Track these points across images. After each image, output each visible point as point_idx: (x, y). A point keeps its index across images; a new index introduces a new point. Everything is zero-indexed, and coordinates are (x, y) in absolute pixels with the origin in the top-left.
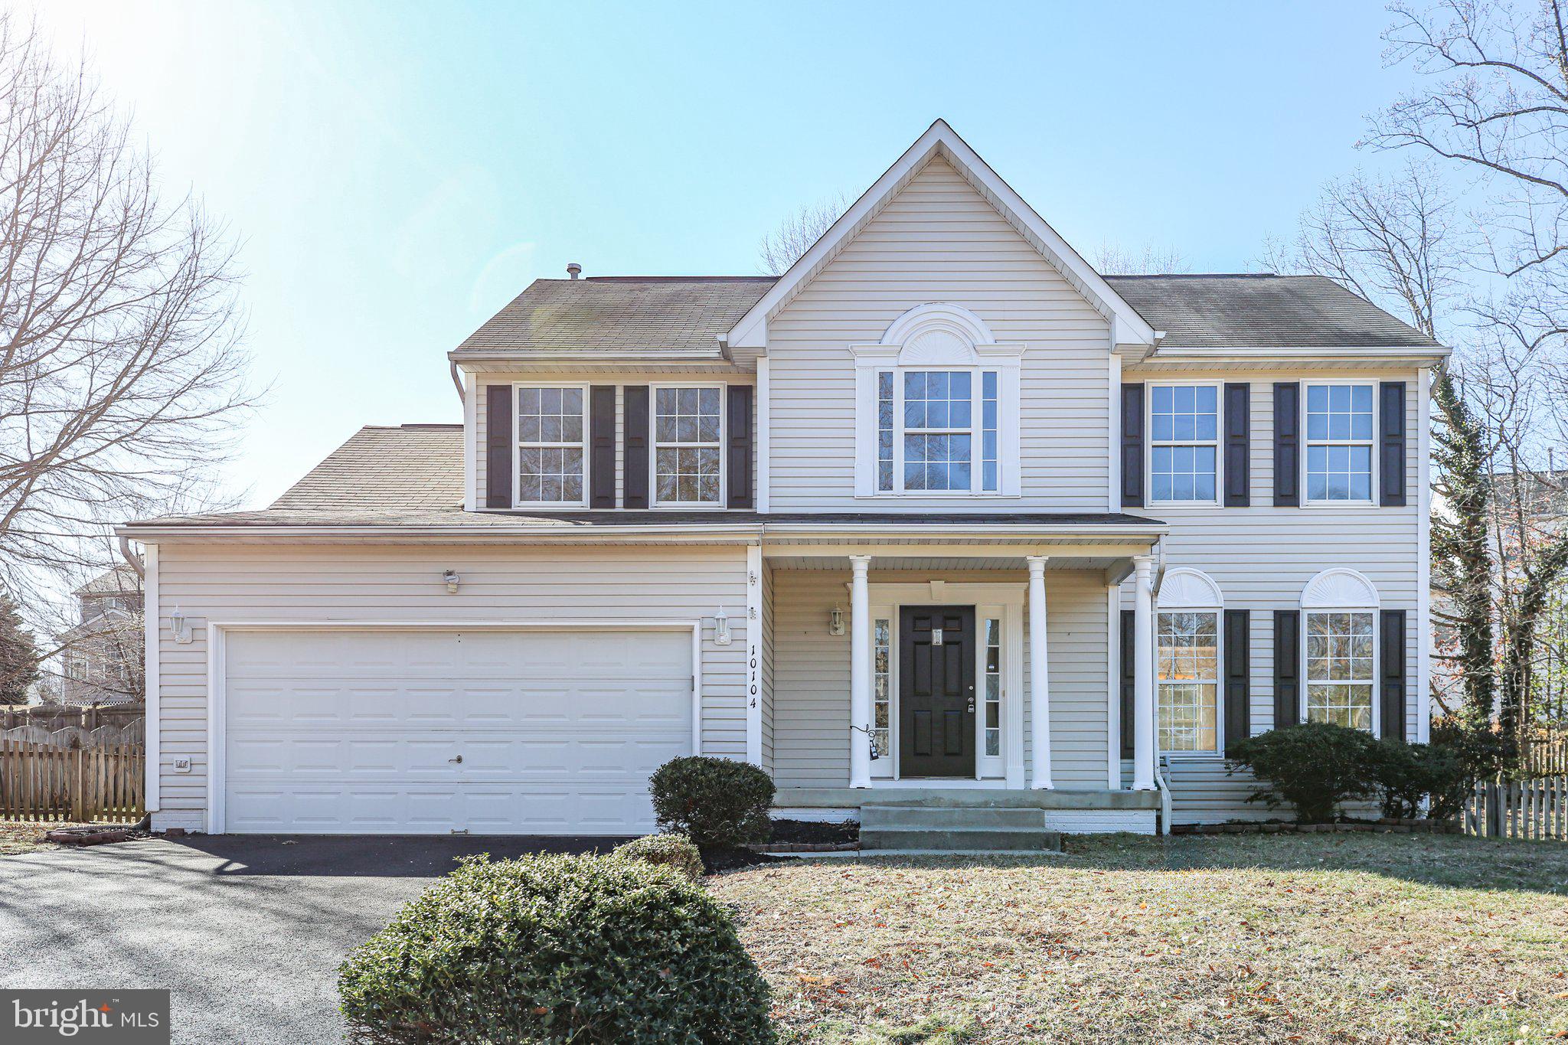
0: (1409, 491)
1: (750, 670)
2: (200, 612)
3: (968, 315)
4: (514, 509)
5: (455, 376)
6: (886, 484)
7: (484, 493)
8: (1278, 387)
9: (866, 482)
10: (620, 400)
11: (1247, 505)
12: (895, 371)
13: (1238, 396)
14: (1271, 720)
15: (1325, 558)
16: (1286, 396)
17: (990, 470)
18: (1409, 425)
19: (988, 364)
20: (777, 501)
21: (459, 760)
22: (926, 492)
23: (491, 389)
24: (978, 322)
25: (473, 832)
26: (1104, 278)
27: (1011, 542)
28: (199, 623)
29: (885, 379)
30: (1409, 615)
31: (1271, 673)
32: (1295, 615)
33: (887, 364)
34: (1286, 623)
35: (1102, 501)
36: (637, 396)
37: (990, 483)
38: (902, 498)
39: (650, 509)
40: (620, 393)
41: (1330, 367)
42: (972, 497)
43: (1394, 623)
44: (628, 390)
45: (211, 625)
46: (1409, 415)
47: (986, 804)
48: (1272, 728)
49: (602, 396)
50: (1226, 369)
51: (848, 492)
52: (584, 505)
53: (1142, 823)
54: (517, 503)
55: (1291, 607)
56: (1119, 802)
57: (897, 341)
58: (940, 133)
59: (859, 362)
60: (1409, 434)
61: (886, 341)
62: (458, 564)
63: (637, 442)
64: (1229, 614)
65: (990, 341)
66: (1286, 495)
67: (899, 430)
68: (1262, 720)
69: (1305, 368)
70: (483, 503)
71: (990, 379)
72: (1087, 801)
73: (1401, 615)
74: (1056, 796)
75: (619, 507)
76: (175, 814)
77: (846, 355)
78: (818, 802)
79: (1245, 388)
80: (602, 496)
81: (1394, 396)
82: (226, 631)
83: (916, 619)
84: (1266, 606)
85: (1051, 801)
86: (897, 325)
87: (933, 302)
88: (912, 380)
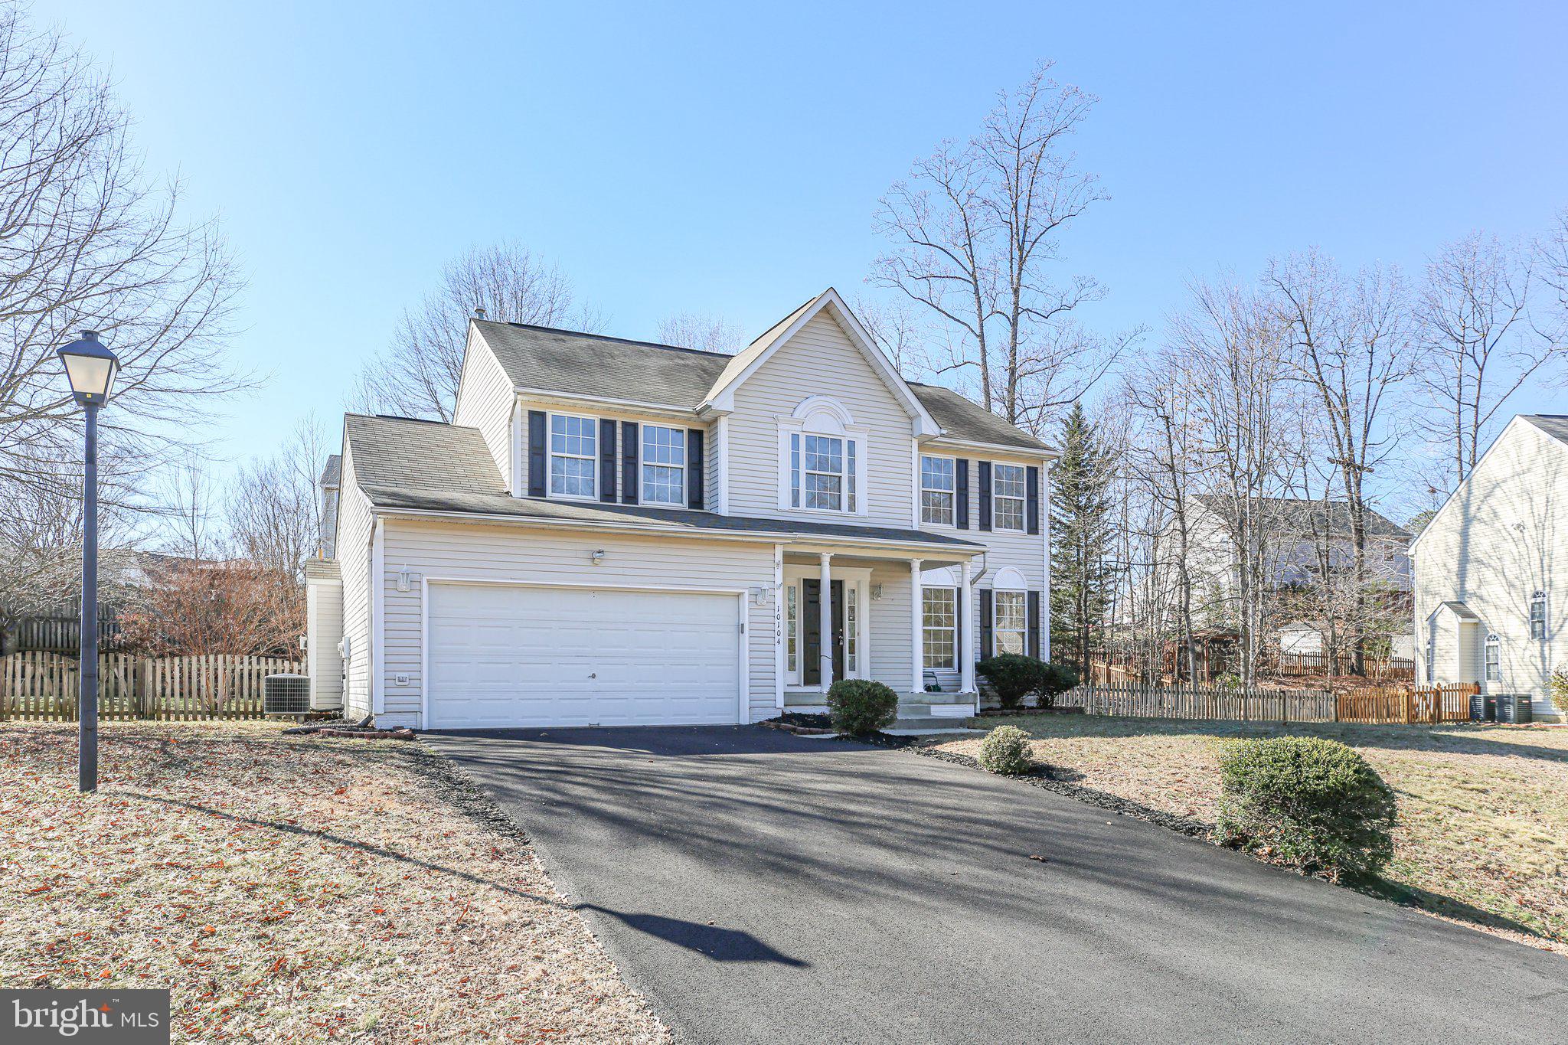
0: (1040, 527)
1: (777, 621)
2: (417, 569)
3: (840, 405)
4: (547, 498)
6: (796, 502)
7: (526, 486)
8: (982, 463)
9: (785, 501)
10: (619, 431)
11: (968, 527)
12: (800, 434)
13: (963, 465)
14: (979, 646)
15: (1003, 561)
16: (985, 467)
17: (852, 499)
18: (1040, 490)
19: (850, 435)
20: (732, 509)
21: (594, 676)
22: (816, 509)
23: (532, 413)
24: (844, 410)
25: (603, 724)
28: (417, 578)
29: (795, 438)
30: (1041, 594)
31: (979, 624)
32: (990, 592)
33: (796, 429)
34: (985, 596)
35: (909, 523)
36: (631, 429)
37: (852, 507)
38: (804, 513)
39: (640, 506)
40: (619, 426)
42: (841, 515)
43: (1034, 597)
44: (624, 424)
45: (425, 579)
46: (1040, 485)
49: (608, 426)
50: (957, 451)
51: (773, 506)
52: (596, 499)
53: (968, 711)
54: (550, 494)
55: (988, 587)
56: (958, 700)
57: (802, 416)
59: (780, 425)
60: (1040, 496)
61: (796, 414)
63: (631, 460)
65: (851, 422)
66: (985, 523)
67: (803, 470)
69: (993, 455)
70: (526, 492)
71: (851, 444)
72: (943, 699)
73: (1037, 594)
75: (619, 502)
76: (395, 716)
77: (772, 422)
78: (807, 702)
79: (966, 462)
80: (608, 495)
81: (1033, 473)
82: (430, 583)
83: (811, 587)
84: (977, 586)
86: (801, 406)
87: (822, 395)
88: (811, 440)
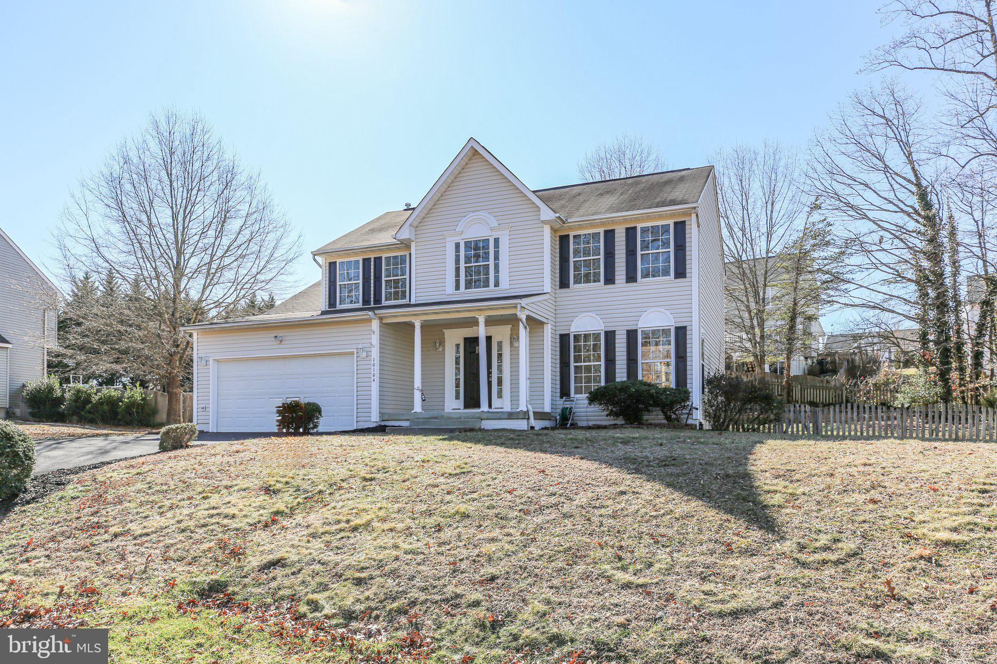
0: (688, 271)
1: (373, 367)
2: (208, 355)
3: (488, 215)
4: (335, 308)
5: (315, 260)
6: (457, 287)
7: (327, 304)
8: (627, 229)
9: (450, 288)
10: (372, 263)
11: (614, 283)
12: (461, 241)
13: (610, 235)
14: (625, 375)
15: (649, 304)
16: (631, 233)
17: (497, 278)
18: (686, 240)
19: (496, 235)
20: (418, 299)
22: (473, 290)
23: (330, 263)
24: (492, 218)
26: (534, 192)
27: (469, 311)
28: (207, 358)
29: (457, 246)
30: (688, 328)
31: (625, 358)
32: (636, 331)
33: (458, 239)
34: (632, 335)
36: (378, 260)
37: (497, 284)
38: (465, 293)
39: (383, 305)
40: (372, 260)
41: (649, 218)
42: (490, 291)
43: (681, 332)
44: (375, 259)
45: (211, 359)
46: (686, 235)
47: (460, 418)
48: (625, 379)
49: (366, 261)
50: (602, 224)
51: (443, 293)
52: (360, 304)
53: (521, 425)
54: (337, 306)
55: (634, 328)
56: (511, 416)
57: (461, 229)
58: (472, 143)
59: (448, 239)
60: (686, 244)
61: (457, 230)
62: (280, 333)
63: (378, 279)
64: (606, 333)
65: (496, 225)
66: (631, 278)
67: (463, 266)
68: (621, 375)
69: (638, 219)
70: (327, 307)
71: (497, 241)
72: (498, 416)
73: (685, 328)
74: (487, 414)
75: (372, 304)
76: (201, 425)
77: (442, 237)
78: (401, 418)
79: (613, 231)
80: (366, 301)
81: (680, 227)
82: (217, 361)
83: (470, 342)
84: (622, 328)
85: (485, 416)
86: (461, 223)
87: (474, 211)
88: (468, 244)
